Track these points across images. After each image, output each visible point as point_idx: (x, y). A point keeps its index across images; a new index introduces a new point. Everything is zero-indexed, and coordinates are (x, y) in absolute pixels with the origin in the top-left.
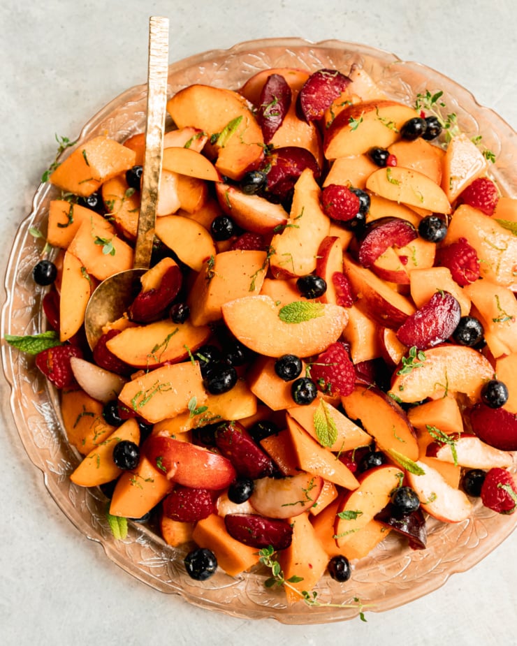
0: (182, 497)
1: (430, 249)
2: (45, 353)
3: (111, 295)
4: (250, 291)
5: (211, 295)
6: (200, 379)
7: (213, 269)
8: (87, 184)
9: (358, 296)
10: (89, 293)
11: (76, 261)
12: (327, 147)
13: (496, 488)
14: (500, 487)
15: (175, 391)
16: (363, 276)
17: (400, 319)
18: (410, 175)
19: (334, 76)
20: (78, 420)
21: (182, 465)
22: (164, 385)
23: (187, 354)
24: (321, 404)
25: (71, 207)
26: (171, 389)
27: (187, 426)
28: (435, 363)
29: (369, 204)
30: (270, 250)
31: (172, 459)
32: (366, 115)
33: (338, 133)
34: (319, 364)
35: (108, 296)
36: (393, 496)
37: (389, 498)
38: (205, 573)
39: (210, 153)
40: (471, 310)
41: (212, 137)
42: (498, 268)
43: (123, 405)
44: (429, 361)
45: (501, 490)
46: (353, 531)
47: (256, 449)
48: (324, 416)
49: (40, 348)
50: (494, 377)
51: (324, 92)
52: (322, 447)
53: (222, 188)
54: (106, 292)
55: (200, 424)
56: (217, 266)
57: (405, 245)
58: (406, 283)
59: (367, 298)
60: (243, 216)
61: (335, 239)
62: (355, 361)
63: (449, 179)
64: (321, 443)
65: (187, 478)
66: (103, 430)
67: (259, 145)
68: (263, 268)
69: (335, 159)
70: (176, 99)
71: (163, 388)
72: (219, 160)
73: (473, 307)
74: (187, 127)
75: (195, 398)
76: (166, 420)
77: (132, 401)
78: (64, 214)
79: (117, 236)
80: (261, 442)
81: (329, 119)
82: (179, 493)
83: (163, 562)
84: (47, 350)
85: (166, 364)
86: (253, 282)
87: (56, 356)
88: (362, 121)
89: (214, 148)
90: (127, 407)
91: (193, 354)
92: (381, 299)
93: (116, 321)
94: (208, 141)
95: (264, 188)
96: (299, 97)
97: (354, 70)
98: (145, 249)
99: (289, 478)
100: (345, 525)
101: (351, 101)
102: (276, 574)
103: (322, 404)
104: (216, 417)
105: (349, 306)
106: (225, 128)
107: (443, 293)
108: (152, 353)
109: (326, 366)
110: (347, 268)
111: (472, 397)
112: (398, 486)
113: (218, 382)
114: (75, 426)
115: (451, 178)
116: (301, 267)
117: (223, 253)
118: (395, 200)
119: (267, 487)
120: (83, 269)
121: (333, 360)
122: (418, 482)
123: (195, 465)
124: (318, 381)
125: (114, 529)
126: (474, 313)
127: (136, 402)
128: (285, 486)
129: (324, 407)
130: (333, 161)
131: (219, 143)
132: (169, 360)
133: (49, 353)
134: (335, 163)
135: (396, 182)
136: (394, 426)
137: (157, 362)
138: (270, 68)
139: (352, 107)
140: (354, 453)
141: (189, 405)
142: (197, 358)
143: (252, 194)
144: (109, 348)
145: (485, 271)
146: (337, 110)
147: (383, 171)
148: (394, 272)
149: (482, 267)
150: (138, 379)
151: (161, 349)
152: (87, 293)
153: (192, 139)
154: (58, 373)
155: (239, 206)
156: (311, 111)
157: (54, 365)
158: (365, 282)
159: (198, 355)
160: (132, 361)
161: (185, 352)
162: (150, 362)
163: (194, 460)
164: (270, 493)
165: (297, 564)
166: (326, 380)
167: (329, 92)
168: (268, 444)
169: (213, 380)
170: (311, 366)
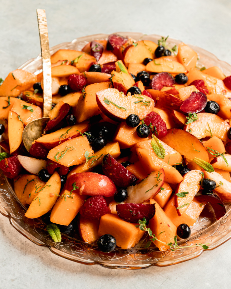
5: (86, 102)
6: (88, 143)
8: (15, 90)
9: (157, 99)
10: (23, 128)
15: (76, 150)
17: (179, 104)
20: (25, 188)
21: (87, 182)
23: (79, 133)
25: (9, 98)
26: (74, 149)
31: (81, 181)
42: (216, 90)
46: (186, 204)
48: (156, 143)
55: (93, 164)
56: (87, 91)
59: (161, 98)
60: (94, 78)
64: (158, 156)
66: (40, 185)
71: (70, 149)
77: (55, 158)
78: (6, 101)
85: (69, 138)
87: (9, 159)
89: (74, 63)
91: (82, 133)
99: (146, 179)
100: (181, 201)
102: (151, 235)
108: (61, 137)
114: (23, 193)
115: (183, 59)
117: (88, 86)
119: (135, 190)
125: (54, 237)
127: (57, 158)
128: (145, 184)
133: (6, 159)
135: (159, 65)
136: (192, 144)
137: (64, 138)
141: (85, 155)
142: (84, 134)
151: (65, 135)
152: (22, 127)
153: (62, 63)
155: (91, 75)
157: (9, 163)
159: (85, 133)
160: (51, 141)
163: (93, 178)
164: (137, 192)
165: (161, 223)
166: (153, 125)
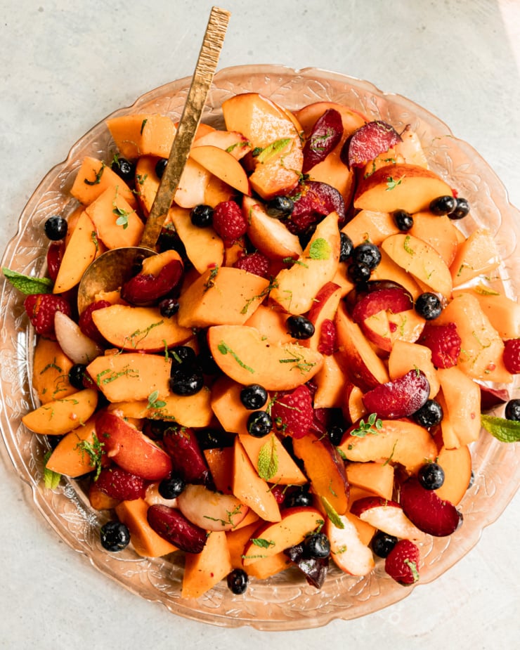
0: (116, 476)
1: (420, 325)
2: (35, 297)
3: (112, 265)
4: (241, 313)
5: (204, 304)
6: (168, 376)
7: (214, 280)
9: (340, 348)
11: (90, 223)
12: (358, 197)
13: (403, 562)
14: (406, 563)
15: (141, 379)
16: (350, 330)
17: (371, 383)
18: (426, 250)
19: (388, 130)
20: (46, 368)
21: (124, 449)
22: (133, 371)
23: (163, 348)
24: (271, 439)
25: (102, 169)
26: (138, 376)
27: (141, 414)
28: (388, 433)
29: (378, 263)
30: (274, 283)
31: (117, 440)
32: (406, 179)
33: (373, 187)
34: (282, 404)
35: (108, 266)
36: (308, 539)
37: (303, 539)
38: (115, 547)
39: (248, 164)
40: (438, 394)
41: (256, 150)
42: (474, 362)
43: (89, 375)
44: (384, 430)
45: (406, 565)
46: (261, 557)
47: (198, 458)
48: (271, 451)
49: (33, 290)
50: (436, 461)
51: (373, 143)
52: (259, 477)
53: (249, 202)
54: (107, 261)
55: (154, 416)
56: (218, 279)
57: (398, 312)
58: (388, 350)
59: (347, 354)
60: (259, 236)
61: (337, 287)
62: (316, 406)
63: (460, 266)
64: (260, 474)
65: (126, 462)
66: (65, 388)
67: (296, 172)
68: (261, 296)
69: (362, 210)
70: (234, 100)
71: (130, 373)
72: (254, 174)
73: (441, 392)
74: (235, 132)
75: (158, 392)
76: (124, 402)
77: (97, 376)
78: (94, 173)
79: (136, 212)
80: (205, 452)
81: (370, 170)
82: (114, 471)
83: (82, 520)
84: (38, 295)
85: (140, 352)
86: (247, 305)
87: (44, 304)
88: (400, 183)
89: (254, 161)
90: (92, 379)
91: (168, 351)
92: (360, 360)
93: (110, 293)
94: (251, 152)
95: (288, 215)
96: (349, 140)
97: (407, 130)
98: (154, 232)
99: (219, 494)
100: (255, 550)
101: (395, 160)
103: (273, 440)
104: (170, 417)
105: (329, 354)
106: (270, 145)
107: (419, 373)
108: (132, 337)
109: (287, 408)
110: (339, 318)
111: (410, 471)
112: (315, 531)
113: (184, 386)
114: (42, 373)
115: (462, 266)
116: (297, 306)
117: (228, 268)
118: (404, 267)
120: (94, 234)
121: (296, 404)
122: (335, 533)
123: (137, 453)
124: (276, 420)
125: (47, 478)
126: (440, 398)
127: (101, 378)
128: (214, 501)
129: (273, 443)
130: (359, 210)
131: (260, 158)
132: (145, 349)
133: (39, 299)
134: (360, 213)
135: (411, 252)
137: (133, 347)
138: (330, 101)
139: (395, 166)
140: (285, 490)
142: (171, 356)
143: (274, 218)
144: (93, 317)
145: (462, 360)
146: (380, 165)
147: (402, 237)
148: (380, 337)
149: (461, 356)
150: (110, 357)
151: (142, 335)
152: (91, 256)
153: (235, 145)
154: (41, 319)
155: (258, 226)
156: (355, 158)
157: (39, 312)
158: (351, 338)
159: (174, 353)
160: (110, 338)
161: (162, 346)
162: (127, 346)
163: (138, 449)
164: (198, 500)
165: (200, 571)
166: (283, 420)
167: (378, 144)
168: (212, 455)
169: (179, 383)
170: (274, 403)
